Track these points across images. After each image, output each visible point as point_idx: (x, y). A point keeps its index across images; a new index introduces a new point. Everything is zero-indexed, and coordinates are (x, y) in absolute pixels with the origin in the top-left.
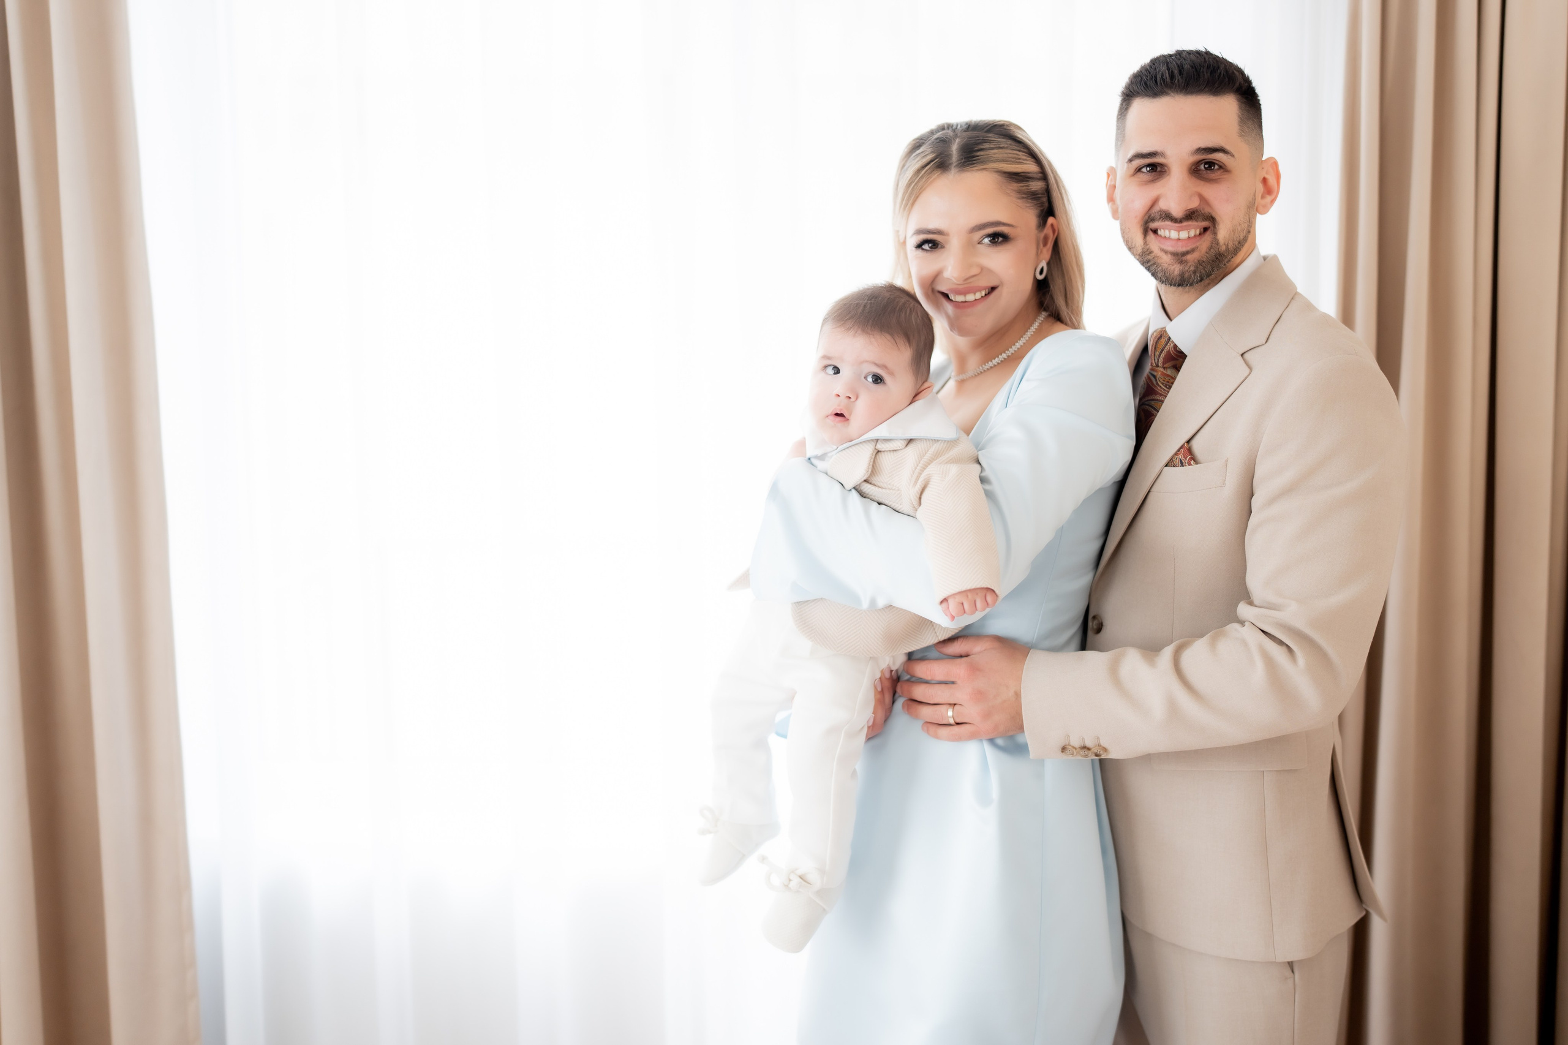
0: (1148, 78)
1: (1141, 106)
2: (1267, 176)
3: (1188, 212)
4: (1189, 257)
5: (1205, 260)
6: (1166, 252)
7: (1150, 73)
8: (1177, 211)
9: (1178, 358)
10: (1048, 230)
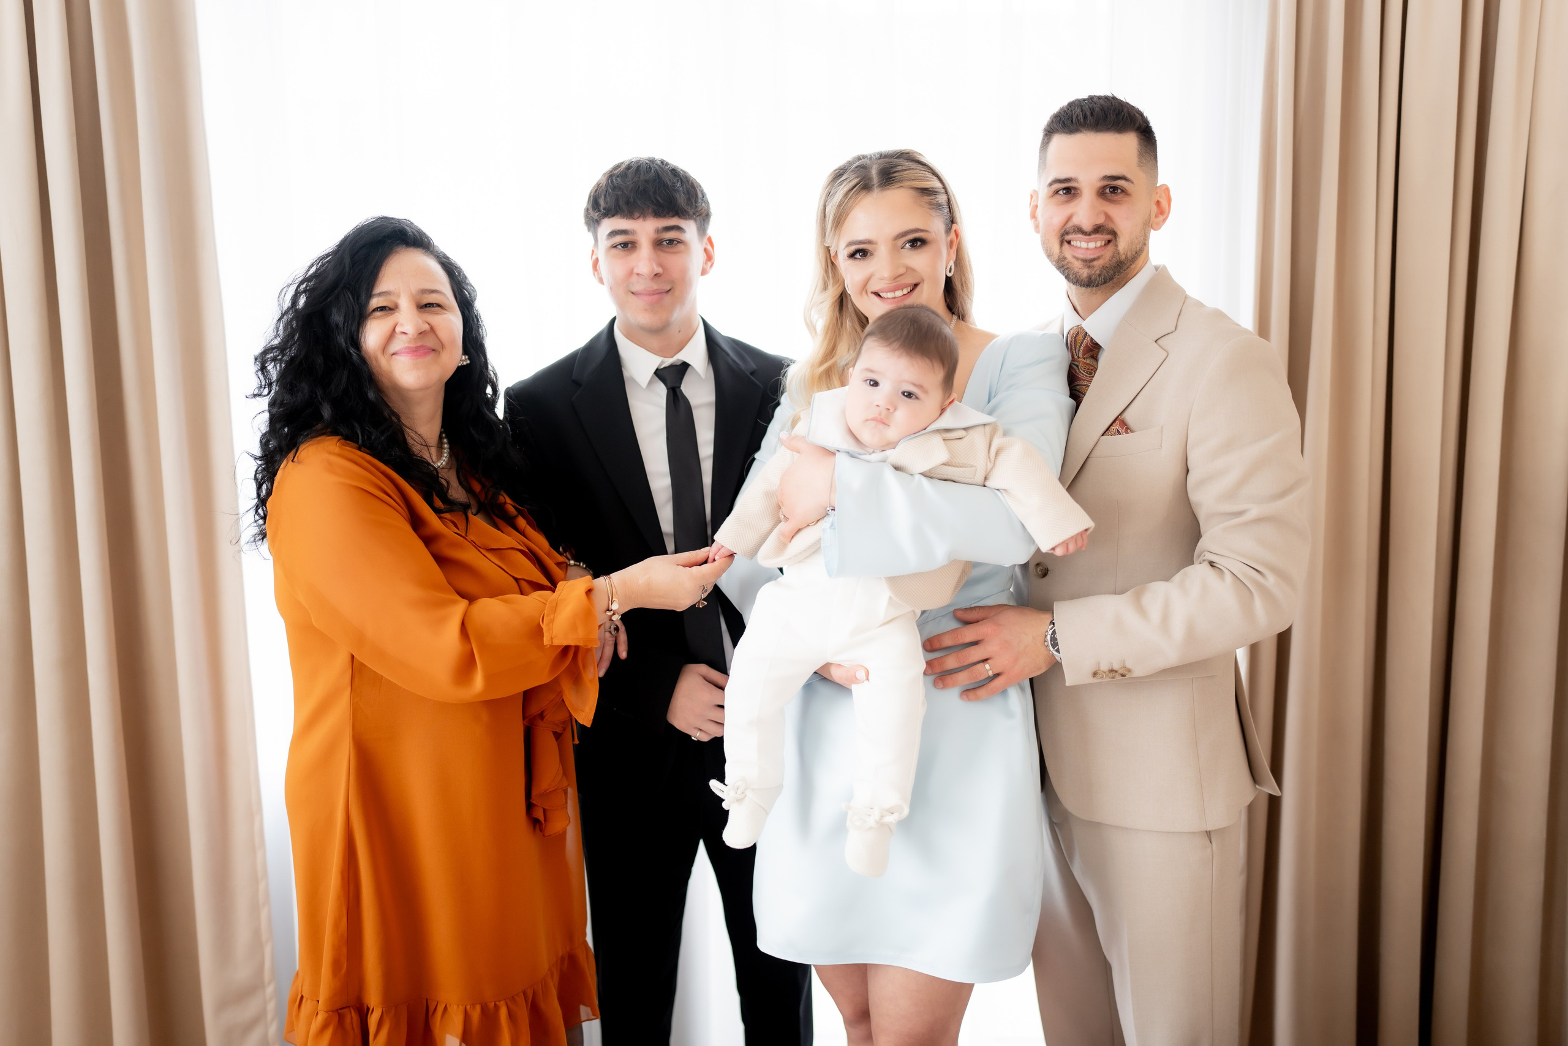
0: (1066, 118)
1: (1059, 141)
2: (1160, 200)
3: (1095, 227)
4: (1095, 263)
5: (1108, 266)
6: (1077, 259)
7: (1067, 114)
8: (1087, 226)
9: (1094, 349)
10: (953, 235)
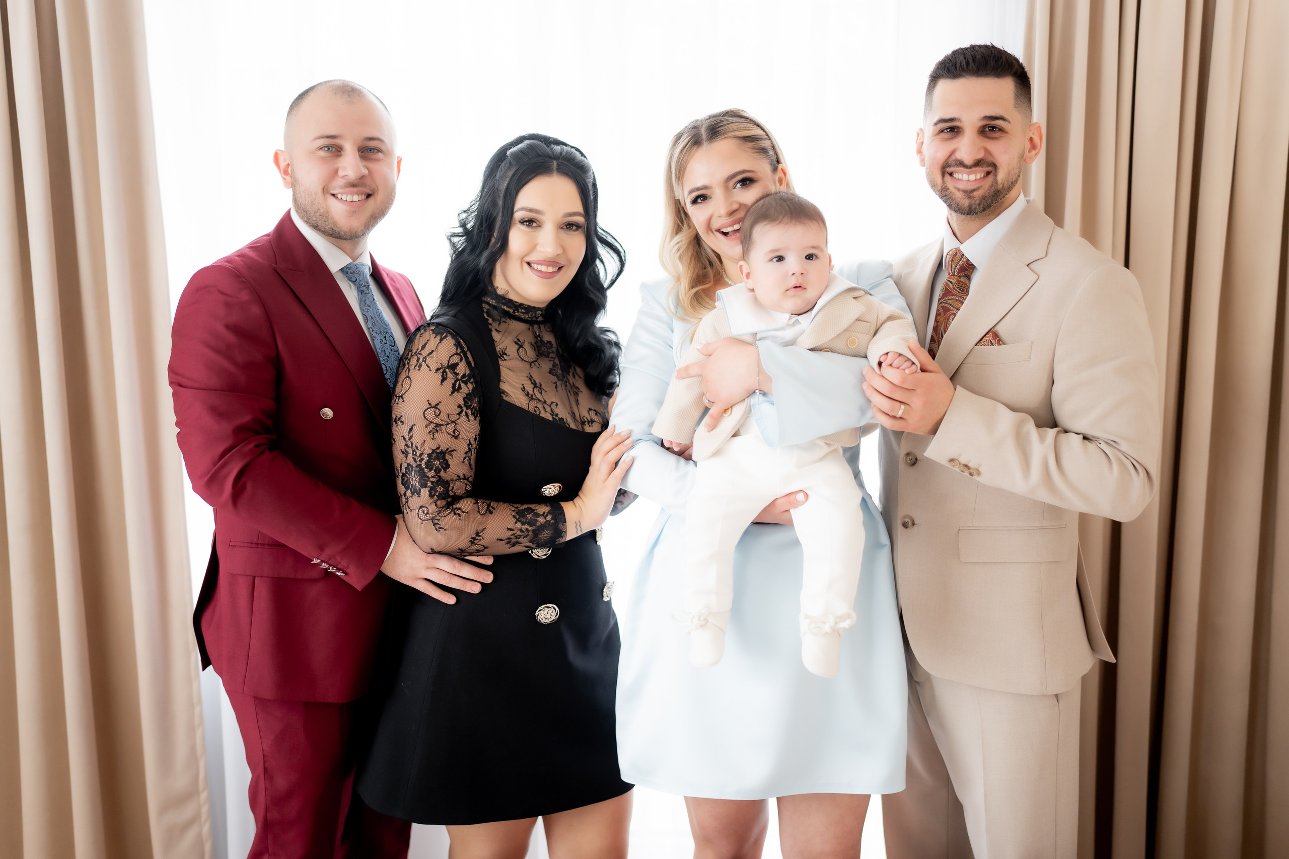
0: (950, 65)
1: (944, 85)
4: (975, 194)
6: (959, 190)
8: (968, 159)
9: (967, 269)
10: (779, 174)
